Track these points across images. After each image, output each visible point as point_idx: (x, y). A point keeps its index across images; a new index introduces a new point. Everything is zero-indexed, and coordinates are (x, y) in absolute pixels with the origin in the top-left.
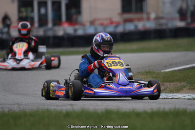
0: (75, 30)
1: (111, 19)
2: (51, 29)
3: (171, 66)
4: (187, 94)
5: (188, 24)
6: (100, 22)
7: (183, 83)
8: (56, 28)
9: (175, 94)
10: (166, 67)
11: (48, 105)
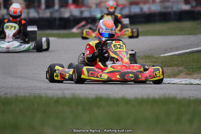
0: (82, 12)
2: (57, 11)
3: (171, 50)
4: (184, 80)
5: (192, 7)
7: (180, 68)
8: (63, 10)
9: (172, 79)
10: (166, 51)
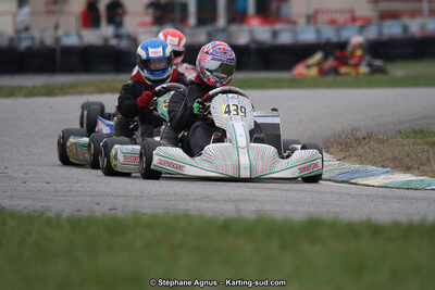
1: (352, 11)
6: (329, 16)
11: (195, 200)
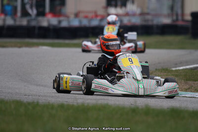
0: (60, 22)
1: (95, 12)
2: (34, 19)
5: (173, 21)
8: (40, 18)
10: (176, 65)
